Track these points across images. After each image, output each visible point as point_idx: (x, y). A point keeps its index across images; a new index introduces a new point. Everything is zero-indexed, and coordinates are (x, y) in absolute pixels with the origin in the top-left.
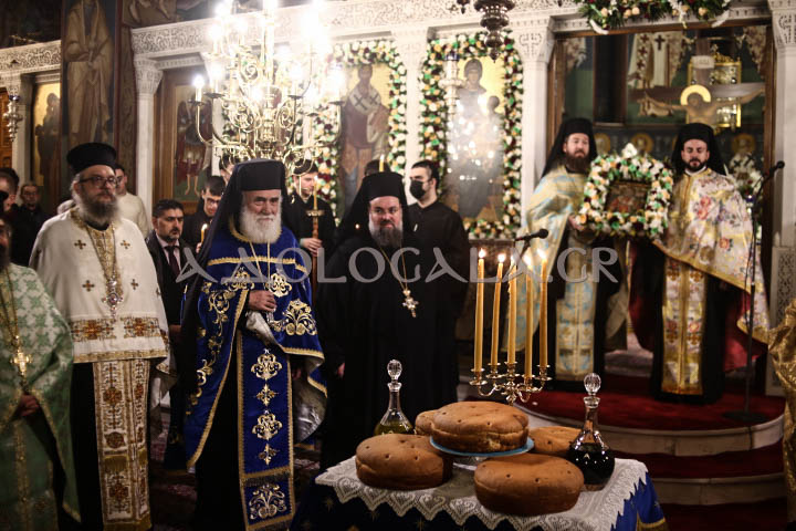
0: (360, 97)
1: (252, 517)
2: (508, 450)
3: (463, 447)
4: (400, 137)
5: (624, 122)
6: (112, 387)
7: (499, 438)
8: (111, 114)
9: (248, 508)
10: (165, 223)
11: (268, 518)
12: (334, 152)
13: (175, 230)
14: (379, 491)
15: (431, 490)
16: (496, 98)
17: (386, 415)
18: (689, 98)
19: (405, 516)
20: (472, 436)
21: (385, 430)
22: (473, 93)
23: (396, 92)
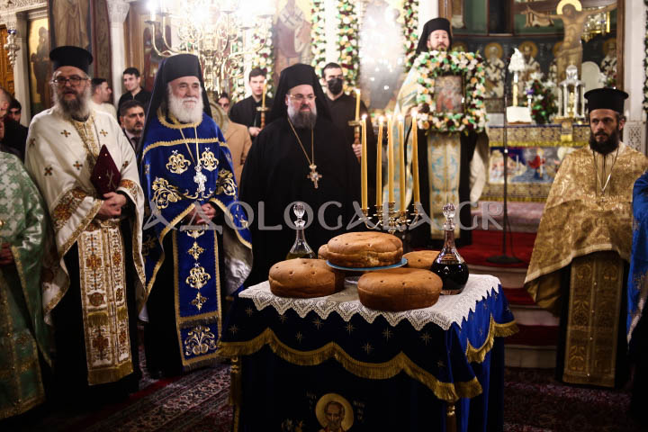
0: (288, 15)
1: (187, 354)
2: (385, 266)
3: (349, 264)
4: (321, 46)
5: (513, 33)
6: (93, 255)
7: (377, 256)
8: (90, 40)
9: (184, 346)
10: (130, 119)
11: (201, 354)
12: (269, 61)
13: (138, 123)
14: (286, 300)
15: (326, 298)
16: (398, 11)
17: (294, 246)
18: (564, 9)
19: (306, 317)
20: (356, 255)
21: (294, 257)
22: (378, 8)
23: (316, 9)
